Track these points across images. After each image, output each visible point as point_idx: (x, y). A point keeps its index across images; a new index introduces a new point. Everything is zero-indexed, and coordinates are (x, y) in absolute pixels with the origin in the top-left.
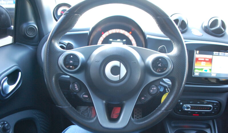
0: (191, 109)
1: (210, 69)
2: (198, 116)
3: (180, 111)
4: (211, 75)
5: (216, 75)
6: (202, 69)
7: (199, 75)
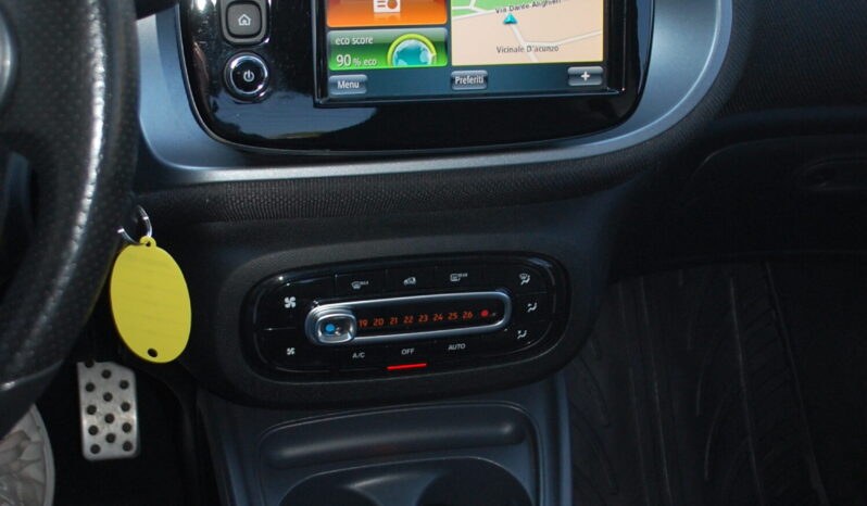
0: (359, 333)
1: (435, 44)
2: (422, 370)
3: (291, 351)
4: (453, 80)
5: (486, 79)
6: (381, 47)
7: (363, 92)
